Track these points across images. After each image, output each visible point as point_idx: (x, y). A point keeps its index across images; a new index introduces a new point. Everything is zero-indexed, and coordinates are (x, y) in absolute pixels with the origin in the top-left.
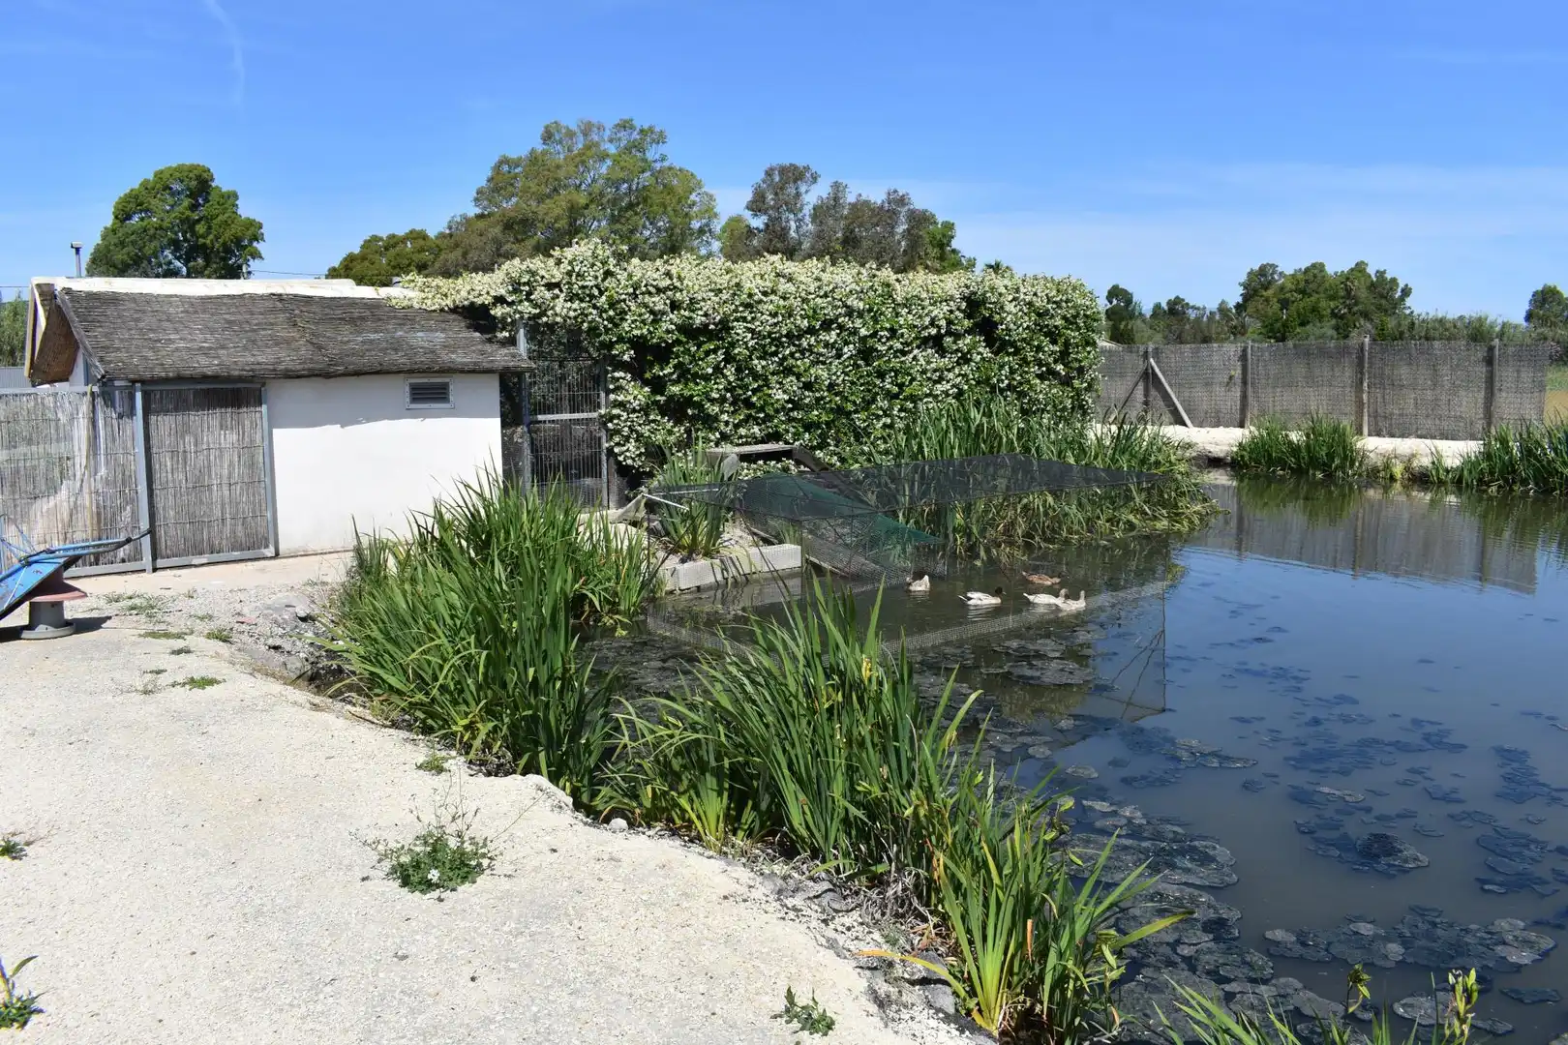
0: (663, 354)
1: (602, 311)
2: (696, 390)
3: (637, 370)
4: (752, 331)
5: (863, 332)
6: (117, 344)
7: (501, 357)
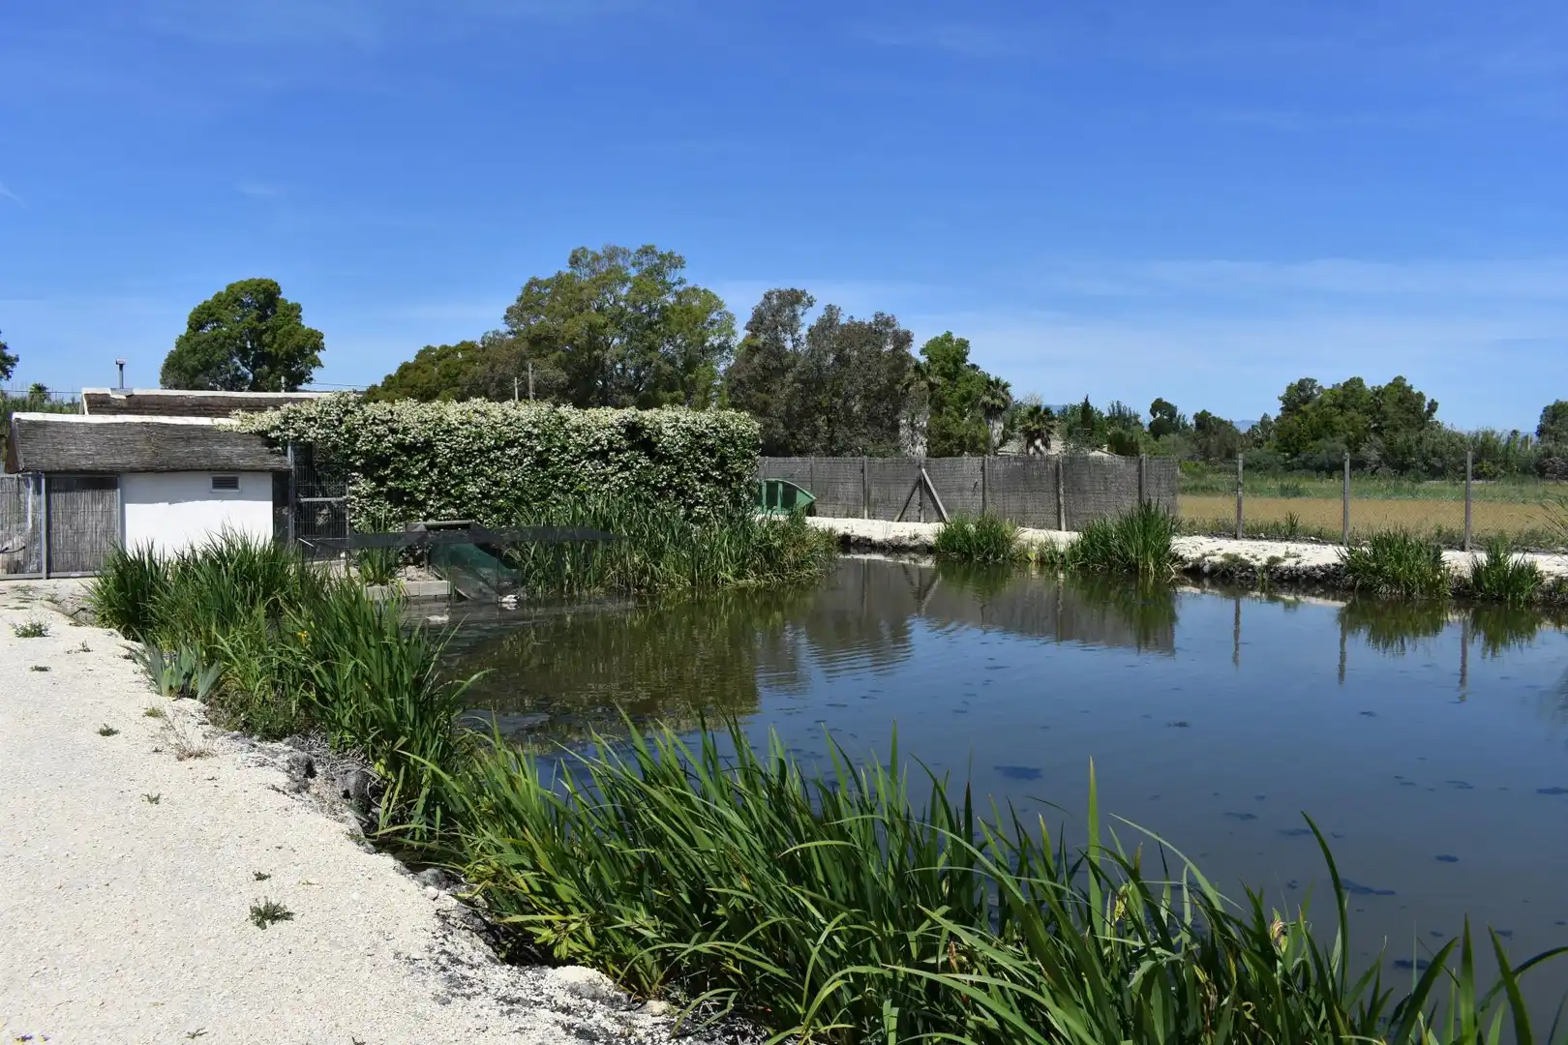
0: (384, 461)
1: (339, 434)
2: (408, 485)
3: (367, 471)
4: (451, 448)
5: (539, 448)
6: (38, 451)
7: (274, 462)
